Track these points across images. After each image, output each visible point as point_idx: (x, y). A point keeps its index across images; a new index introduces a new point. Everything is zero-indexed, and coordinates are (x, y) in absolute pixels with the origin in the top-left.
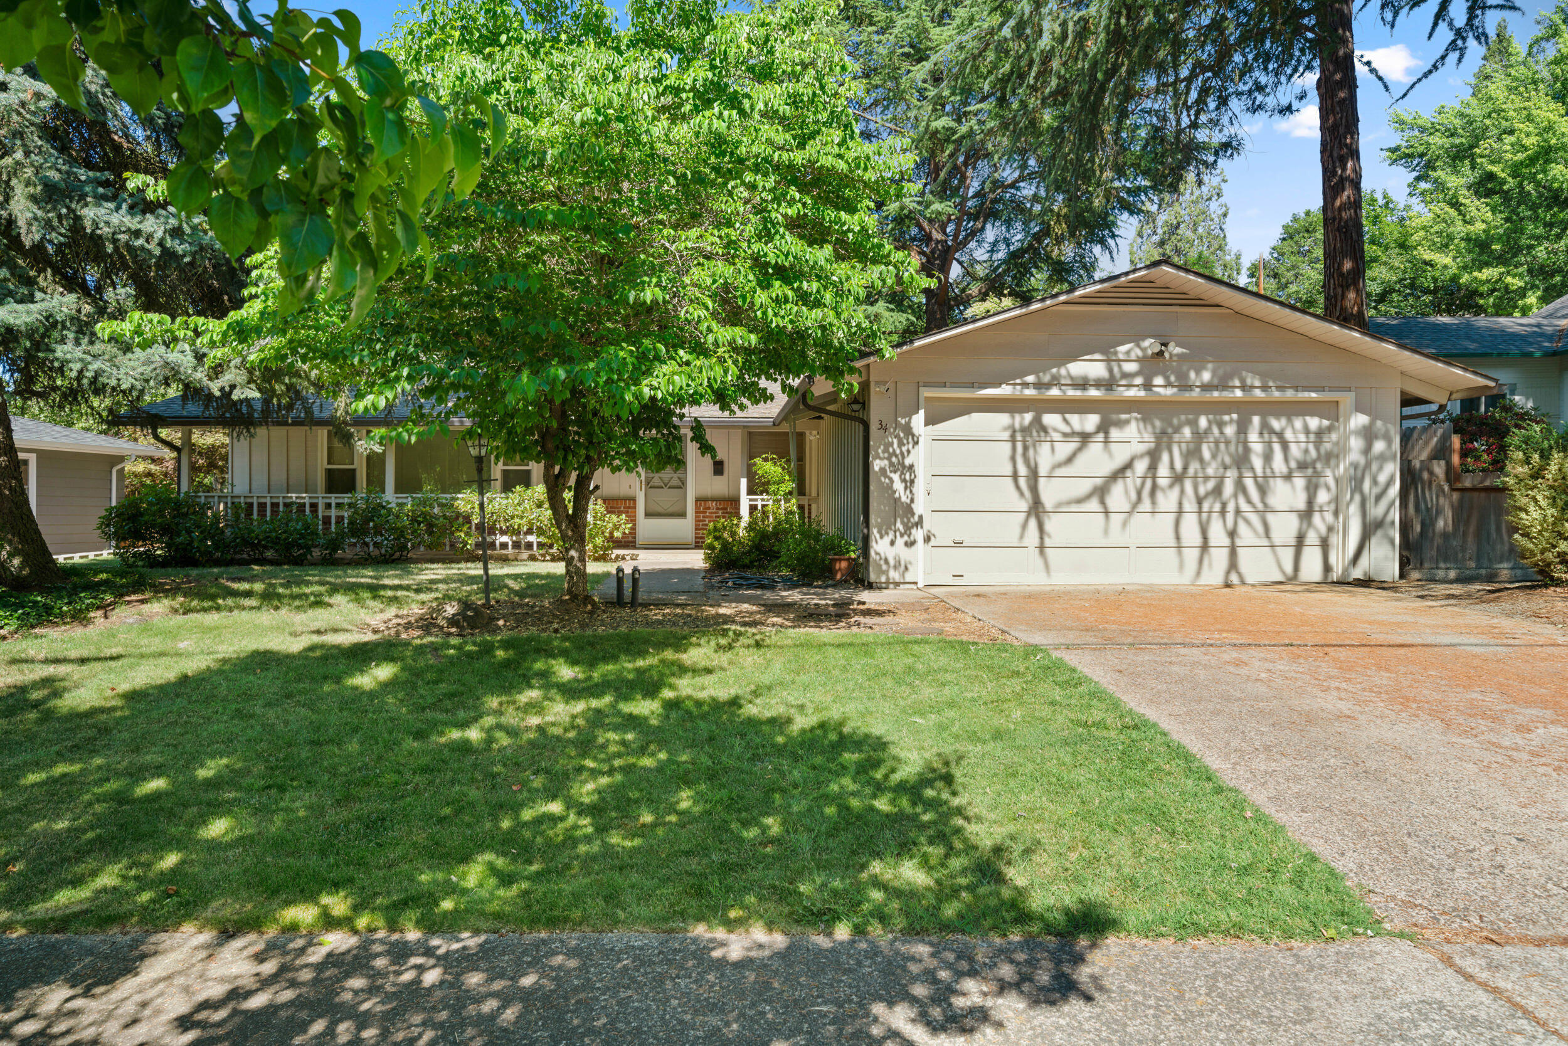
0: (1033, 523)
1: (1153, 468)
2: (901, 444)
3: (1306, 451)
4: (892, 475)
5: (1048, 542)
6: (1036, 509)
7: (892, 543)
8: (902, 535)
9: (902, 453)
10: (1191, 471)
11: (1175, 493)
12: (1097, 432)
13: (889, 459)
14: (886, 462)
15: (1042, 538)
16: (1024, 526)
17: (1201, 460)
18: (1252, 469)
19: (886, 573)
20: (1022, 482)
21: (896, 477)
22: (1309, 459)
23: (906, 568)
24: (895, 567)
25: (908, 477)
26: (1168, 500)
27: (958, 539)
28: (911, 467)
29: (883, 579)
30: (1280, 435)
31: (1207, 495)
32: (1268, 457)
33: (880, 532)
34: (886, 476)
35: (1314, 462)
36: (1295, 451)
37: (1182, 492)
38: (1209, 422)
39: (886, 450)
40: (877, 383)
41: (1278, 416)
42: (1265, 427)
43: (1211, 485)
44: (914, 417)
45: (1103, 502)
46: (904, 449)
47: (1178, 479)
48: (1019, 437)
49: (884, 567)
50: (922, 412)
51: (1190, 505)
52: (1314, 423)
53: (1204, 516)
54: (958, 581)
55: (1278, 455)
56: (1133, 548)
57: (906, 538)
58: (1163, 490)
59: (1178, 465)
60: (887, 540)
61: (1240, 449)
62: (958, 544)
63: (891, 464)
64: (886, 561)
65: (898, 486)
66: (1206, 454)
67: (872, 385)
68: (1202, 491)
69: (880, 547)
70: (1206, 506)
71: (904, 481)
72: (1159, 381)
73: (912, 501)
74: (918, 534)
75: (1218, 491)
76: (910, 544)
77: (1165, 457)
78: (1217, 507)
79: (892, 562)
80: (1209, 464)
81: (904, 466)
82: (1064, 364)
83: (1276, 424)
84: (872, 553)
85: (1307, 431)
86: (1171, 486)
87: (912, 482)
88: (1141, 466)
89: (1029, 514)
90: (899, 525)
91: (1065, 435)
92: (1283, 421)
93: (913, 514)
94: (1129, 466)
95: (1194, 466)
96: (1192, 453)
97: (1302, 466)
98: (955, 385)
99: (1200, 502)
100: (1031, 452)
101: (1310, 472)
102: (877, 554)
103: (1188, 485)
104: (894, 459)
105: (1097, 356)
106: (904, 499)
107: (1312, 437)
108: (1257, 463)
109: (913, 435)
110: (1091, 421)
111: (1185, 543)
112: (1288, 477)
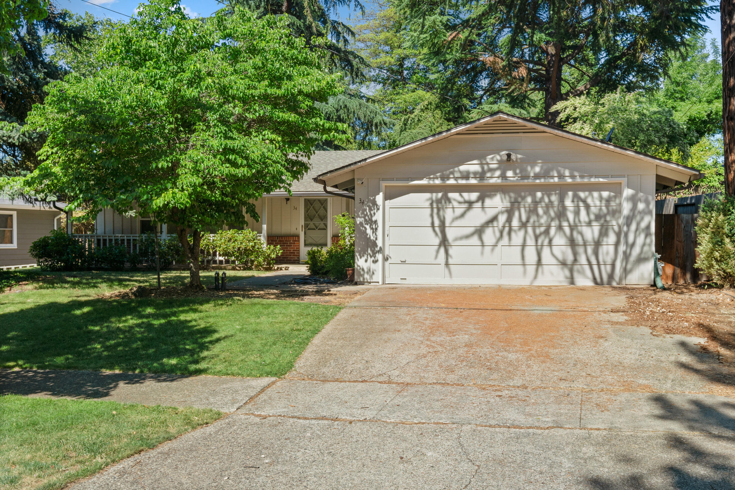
0: (442, 250)
1: (509, 220)
2: (370, 210)
3: (601, 209)
4: (366, 226)
5: (450, 261)
6: (444, 242)
7: (366, 261)
8: (371, 257)
9: (371, 214)
10: (532, 220)
11: (522, 233)
12: (477, 201)
13: (364, 217)
14: (363, 219)
15: (447, 259)
16: (438, 251)
17: (538, 215)
18: (568, 221)
19: (363, 276)
20: (437, 229)
21: (368, 227)
22: (602, 214)
23: (373, 273)
24: (367, 273)
25: (374, 227)
26: (518, 238)
27: (403, 260)
28: (376, 221)
29: (362, 279)
30: (584, 201)
31: (541, 234)
32: (577, 213)
33: (360, 255)
34: (363, 227)
35: (605, 216)
36: (593, 210)
37: (526, 232)
38: (543, 195)
39: (363, 213)
40: (358, 179)
41: (583, 191)
42: (576, 197)
43: (543, 229)
44: (377, 197)
45: (481, 239)
46: (372, 212)
47: (524, 225)
48: (435, 205)
49: (362, 273)
50: (381, 194)
51: (530, 241)
52: (605, 194)
53: (539, 247)
54: (404, 282)
55: (583, 212)
56: (499, 265)
57: (373, 258)
58: (515, 231)
59: (524, 218)
60: (364, 259)
61: (561, 209)
62: (403, 262)
63: (366, 220)
64: (363, 270)
65: (369, 231)
66: (540, 211)
67: (356, 180)
68: (538, 231)
69: (361, 262)
70: (540, 242)
71: (372, 229)
72: (510, 174)
73: (376, 239)
74: (379, 257)
75: (547, 232)
76: (375, 262)
77: (517, 214)
78: (546, 242)
79: (366, 270)
80: (542, 217)
81: (372, 221)
82: (458, 166)
83: (582, 195)
84: (356, 266)
85: (601, 198)
86: (520, 229)
87: (376, 229)
88: (502, 218)
89: (440, 246)
90: (369, 251)
91: (460, 203)
92: (587, 193)
93: (377, 246)
94: (495, 218)
95: (533, 219)
96: (533, 211)
97: (598, 217)
98: (398, 179)
99: (537, 238)
100: (441, 213)
101: (602, 221)
102: (358, 266)
103: (530, 230)
104: (367, 218)
105: (475, 162)
106: (372, 238)
107: (604, 202)
108: (571, 216)
109: (377, 205)
110: (474, 196)
111: (527, 261)
112: (589, 224)
